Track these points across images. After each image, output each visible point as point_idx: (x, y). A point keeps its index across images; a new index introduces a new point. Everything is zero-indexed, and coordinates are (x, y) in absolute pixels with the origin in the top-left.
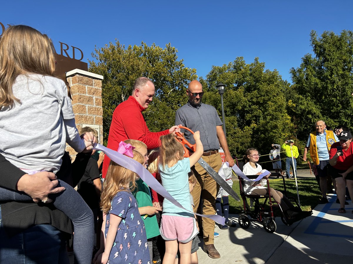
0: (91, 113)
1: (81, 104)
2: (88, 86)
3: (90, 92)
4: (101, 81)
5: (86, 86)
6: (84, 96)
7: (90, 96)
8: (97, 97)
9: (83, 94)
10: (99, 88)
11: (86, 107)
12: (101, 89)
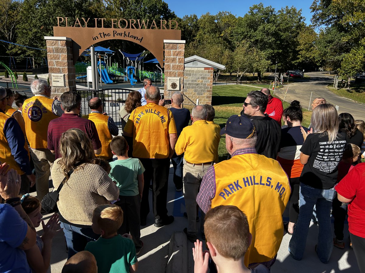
0: (174, 69)
1: (167, 64)
2: (173, 50)
3: (174, 55)
4: (184, 45)
5: (172, 50)
6: (169, 58)
7: (174, 57)
8: (179, 57)
9: (169, 56)
10: (182, 50)
11: (171, 65)
12: (184, 50)
